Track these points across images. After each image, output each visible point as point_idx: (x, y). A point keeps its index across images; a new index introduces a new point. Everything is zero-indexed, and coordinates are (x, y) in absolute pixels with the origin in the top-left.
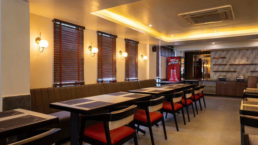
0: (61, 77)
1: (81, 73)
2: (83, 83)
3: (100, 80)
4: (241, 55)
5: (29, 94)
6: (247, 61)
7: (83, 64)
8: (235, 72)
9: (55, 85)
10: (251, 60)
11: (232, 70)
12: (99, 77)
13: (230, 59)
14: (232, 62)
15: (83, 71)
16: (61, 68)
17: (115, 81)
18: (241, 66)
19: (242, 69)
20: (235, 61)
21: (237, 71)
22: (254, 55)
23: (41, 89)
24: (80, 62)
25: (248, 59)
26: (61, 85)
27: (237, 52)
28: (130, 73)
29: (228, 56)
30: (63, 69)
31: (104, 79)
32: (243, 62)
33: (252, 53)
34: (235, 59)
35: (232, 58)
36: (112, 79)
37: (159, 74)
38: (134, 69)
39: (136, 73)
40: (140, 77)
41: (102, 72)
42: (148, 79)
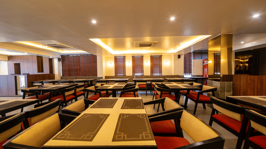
0: (117, 73)
2: (125, 75)
7: (125, 69)
12: (133, 73)
15: (125, 71)
17: (143, 75)
24: (124, 67)
26: (117, 75)
28: (154, 71)
30: (118, 71)
31: (135, 74)
36: (140, 74)
37: (190, 72)
38: (158, 69)
39: (161, 72)
40: (164, 74)
41: (135, 71)
42: (173, 74)
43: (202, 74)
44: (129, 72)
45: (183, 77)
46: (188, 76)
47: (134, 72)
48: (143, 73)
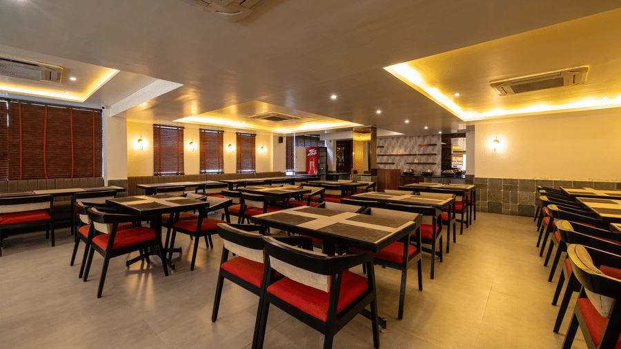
0: (160, 168)
1: (180, 165)
2: (183, 174)
3: (203, 171)
4: (399, 144)
5: (127, 179)
6: (405, 151)
7: (183, 158)
8: (393, 163)
9: (155, 175)
10: (409, 149)
11: (390, 162)
12: (201, 168)
13: (388, 148)
14: (390, 152)
15: (183, 163)
16: (160, 161)
17: (222, 173)
18: (399, 157)
19: (400, 161)
20: (393, 151)
21: (396, 162)
22: (412, 143)
23: (136, 177)
24: (180, 155)
25: (406, 148)
26: (160, 175)
27: (394, 141)
28: (243, 165)
29: (386, 145)
30: (163, 162)
31: (207, 171)
32: (401, 152)
33: (410, 141)
34: (393, 148)
35: (390, 148)
36: (217, 171)
37: (292, 167)
38: (249, 162)
39: (253, 167)
40: (259, 170)
41: (205, 164)
42: (272, 171)
43: (304, 170)
44: (192, 166)
45: (284, 174)
46: (289, 173)
47: (203, 165)
48: (223, 168)
